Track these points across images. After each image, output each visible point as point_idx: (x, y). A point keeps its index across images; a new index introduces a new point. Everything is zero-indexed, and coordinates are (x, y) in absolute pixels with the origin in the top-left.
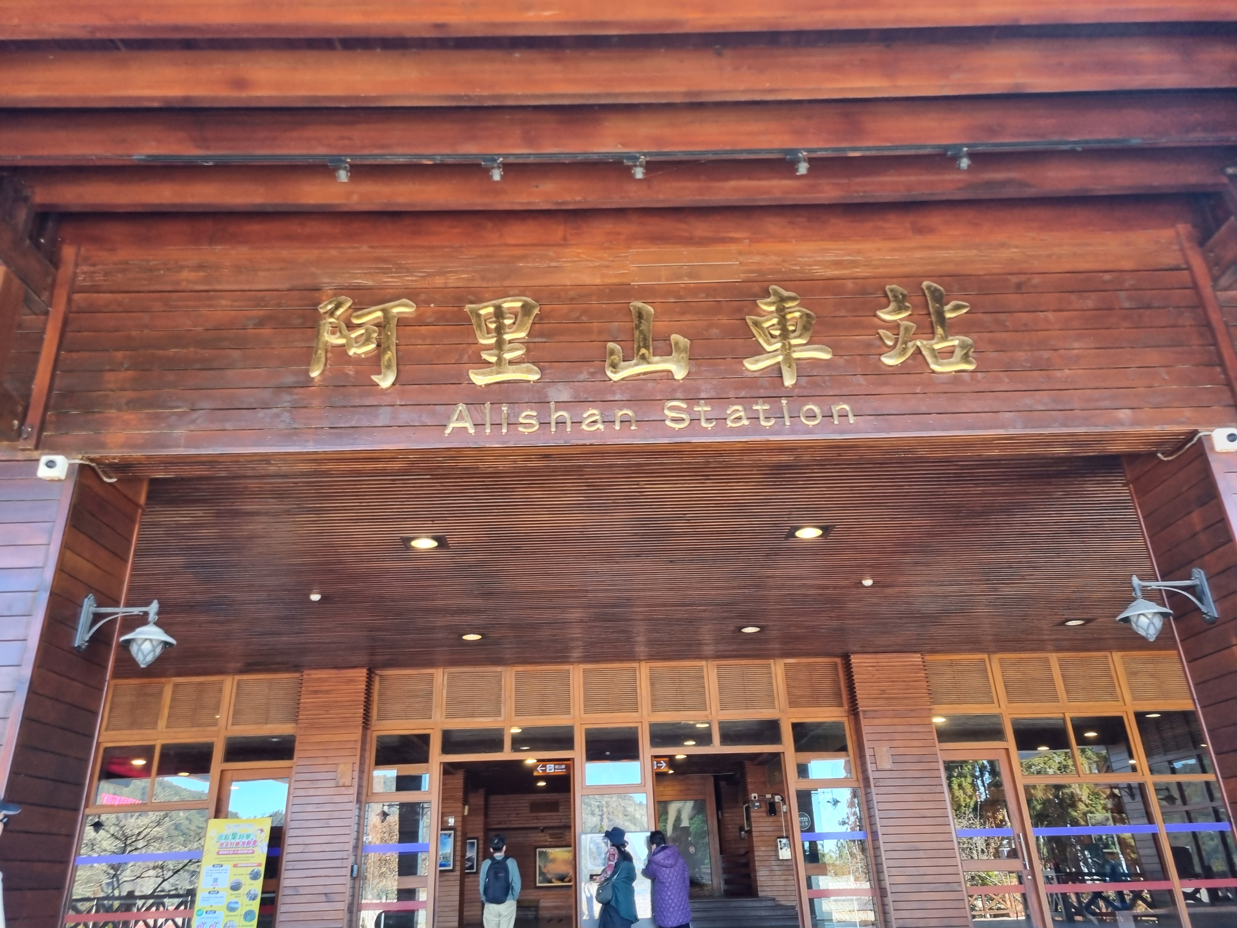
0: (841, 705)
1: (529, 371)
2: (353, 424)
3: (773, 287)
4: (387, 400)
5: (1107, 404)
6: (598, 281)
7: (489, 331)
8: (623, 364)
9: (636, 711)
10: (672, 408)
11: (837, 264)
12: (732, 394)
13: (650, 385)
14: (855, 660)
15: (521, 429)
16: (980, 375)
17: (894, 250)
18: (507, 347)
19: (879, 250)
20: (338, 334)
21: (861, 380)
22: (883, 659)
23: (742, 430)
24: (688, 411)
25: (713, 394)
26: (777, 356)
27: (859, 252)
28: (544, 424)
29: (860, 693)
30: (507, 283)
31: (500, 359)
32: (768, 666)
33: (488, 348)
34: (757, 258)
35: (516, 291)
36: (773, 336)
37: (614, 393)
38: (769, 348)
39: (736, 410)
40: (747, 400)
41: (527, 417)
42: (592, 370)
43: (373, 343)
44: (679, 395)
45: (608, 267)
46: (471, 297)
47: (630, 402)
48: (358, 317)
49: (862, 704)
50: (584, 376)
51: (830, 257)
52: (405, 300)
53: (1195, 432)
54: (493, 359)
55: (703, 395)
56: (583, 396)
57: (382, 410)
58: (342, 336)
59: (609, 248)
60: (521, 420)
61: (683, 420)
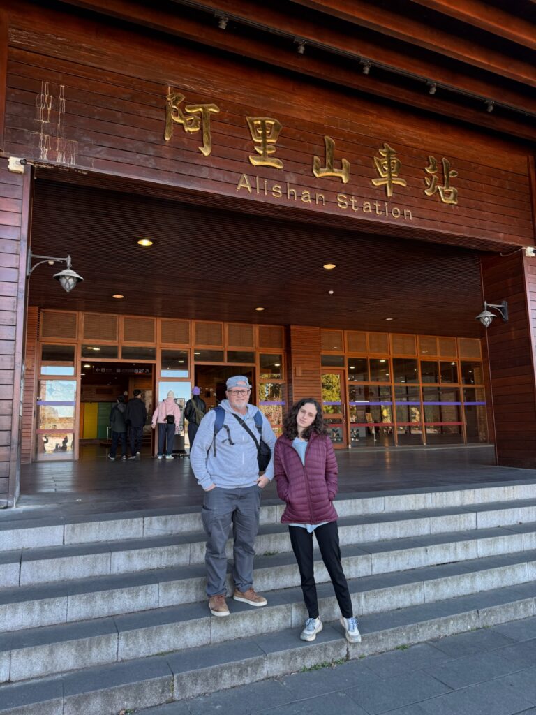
0: (282, 347)
1: (278, 163)
2: (189, 173)
3: (386, 144)
4: (206, 163)
5: (496, 229)
6: (309, 119)
7: (259, 135)
8: (321, 169)
9: (188, 343)
10: (341, 198)
11: (411, 139)
12: (365, 196)
13: (332, 183)
14: (293, 328)
15: (274, 195)
16: (457, 207)
17: (432, 138)
18: (268, 146)
19: (427, 136)
20: (179, 117)
21: (416, 200)
22: (305, 328)
23: (369, 215)
24: (348, 200)
25: (357, 194)
26: (385, 181)
27: (420, 135)
28: (285, 194)
29: (293, 343)
30: (265, 108)
31: (265, 153)
32: (252, 327)
33: (259, 144)
34: (379, 127)
35: (270, 115)
36: (385, 170)
37: (315, 184)
38: (382, 175)
39: (367, 204)
40: (372, 200)
41: (277, 188)
42: (306, 169)
43: (198, 127)
44: (343, 191)
45: (314, 112)
46: (248, 113)
47: (323, 190)
48: (190, 109)
49: (293, 347)
50: (302, 171)
51: (408, 135)
52: (214, 105)
53: (521, 247)
54: (261, 152)
55: (353, 194)
56: (302, 183)
57: (204, 168)
58: (181, 118)
59: (315, 102)
60: (274, 190)
61: (345, 204)
